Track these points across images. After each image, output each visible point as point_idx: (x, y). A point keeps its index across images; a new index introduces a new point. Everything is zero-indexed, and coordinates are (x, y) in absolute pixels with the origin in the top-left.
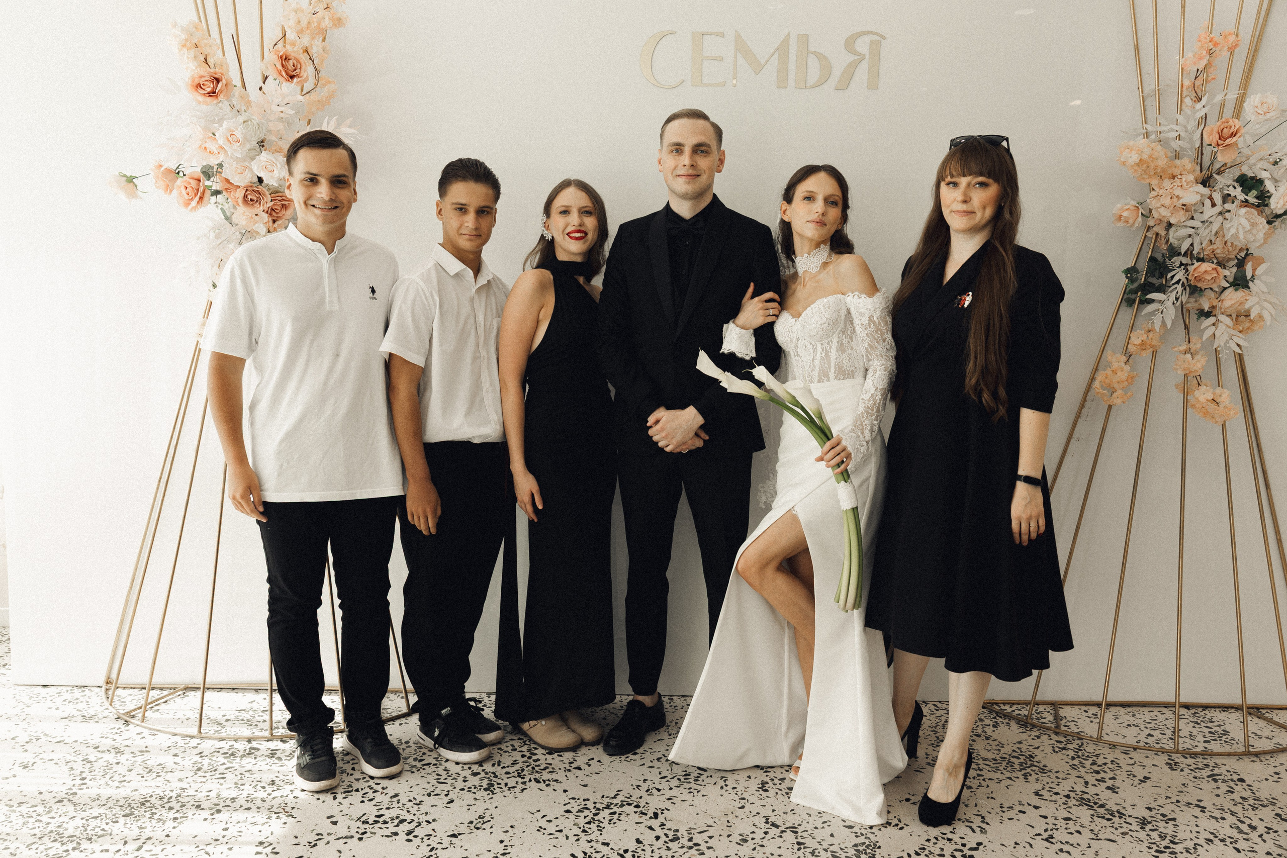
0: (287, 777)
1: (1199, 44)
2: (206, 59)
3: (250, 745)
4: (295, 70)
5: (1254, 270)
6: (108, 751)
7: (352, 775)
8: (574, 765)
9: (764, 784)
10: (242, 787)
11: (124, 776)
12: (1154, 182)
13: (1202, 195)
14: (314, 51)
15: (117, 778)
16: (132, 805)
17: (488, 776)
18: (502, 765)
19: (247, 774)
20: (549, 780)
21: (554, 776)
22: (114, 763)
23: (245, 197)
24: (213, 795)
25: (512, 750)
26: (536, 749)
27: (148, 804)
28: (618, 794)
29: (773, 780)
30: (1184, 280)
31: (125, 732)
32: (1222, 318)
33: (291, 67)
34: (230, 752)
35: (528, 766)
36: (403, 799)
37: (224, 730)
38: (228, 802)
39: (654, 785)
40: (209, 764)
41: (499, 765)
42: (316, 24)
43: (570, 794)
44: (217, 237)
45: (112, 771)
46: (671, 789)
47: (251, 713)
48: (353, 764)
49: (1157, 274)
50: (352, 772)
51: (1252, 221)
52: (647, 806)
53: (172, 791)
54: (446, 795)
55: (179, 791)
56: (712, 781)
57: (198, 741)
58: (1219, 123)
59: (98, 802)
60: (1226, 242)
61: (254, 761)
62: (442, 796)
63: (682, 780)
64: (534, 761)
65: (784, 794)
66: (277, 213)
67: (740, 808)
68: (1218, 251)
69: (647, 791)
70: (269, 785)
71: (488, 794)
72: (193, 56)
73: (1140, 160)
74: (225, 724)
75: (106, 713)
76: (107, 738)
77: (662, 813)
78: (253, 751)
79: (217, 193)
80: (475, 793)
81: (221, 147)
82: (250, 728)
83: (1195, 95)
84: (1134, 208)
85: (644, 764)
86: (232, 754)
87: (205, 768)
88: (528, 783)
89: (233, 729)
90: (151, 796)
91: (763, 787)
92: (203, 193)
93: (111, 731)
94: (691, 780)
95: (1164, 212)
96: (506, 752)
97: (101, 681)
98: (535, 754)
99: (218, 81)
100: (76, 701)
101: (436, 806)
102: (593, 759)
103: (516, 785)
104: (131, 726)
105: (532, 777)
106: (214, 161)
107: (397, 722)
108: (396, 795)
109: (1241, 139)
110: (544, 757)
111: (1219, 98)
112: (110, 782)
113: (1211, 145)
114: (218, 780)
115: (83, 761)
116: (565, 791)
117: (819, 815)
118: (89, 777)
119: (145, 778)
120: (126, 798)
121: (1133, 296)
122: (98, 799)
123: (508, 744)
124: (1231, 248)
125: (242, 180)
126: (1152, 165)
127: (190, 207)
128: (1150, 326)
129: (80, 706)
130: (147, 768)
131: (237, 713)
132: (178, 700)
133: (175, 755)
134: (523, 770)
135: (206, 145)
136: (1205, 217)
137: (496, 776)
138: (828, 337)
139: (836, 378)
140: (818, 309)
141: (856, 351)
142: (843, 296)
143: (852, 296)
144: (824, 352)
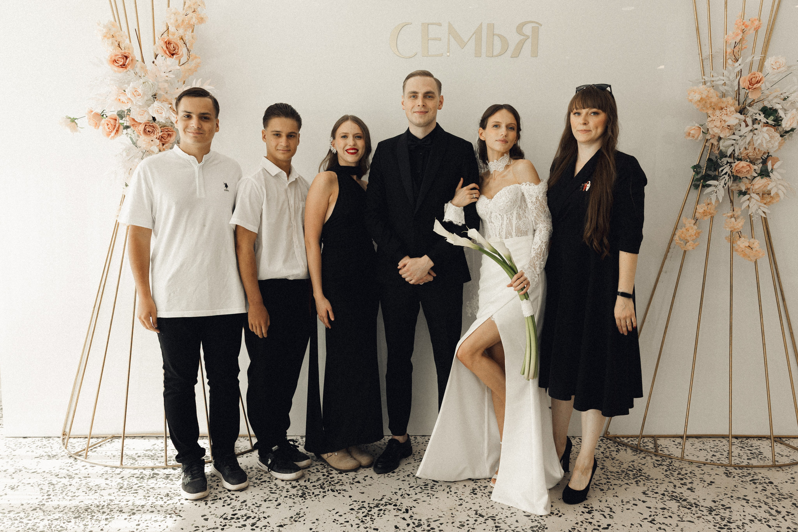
0: (176, 492)
1: (736, 26)
2: (119, 45)
3: (153, 472)
4: (174, 50)
5: (773, 165)
6: (64, 477)
7: (217, 489)
8: (356, 480)
9: (474, 490)
10: (148, 498)
11: (74, 493)
12: (710, 112)
13: (740, 120)
14: (186, 38)
15: (70, 494)
16: (80, 511)
17: (302, 488)
18: (311, 481)
19: (151, 490)
20: (340, 490)
21: (343, 488)
22: (68, 485)
23: (145, 129)
24: (130, 503)
25: (317, 471)
26: (332, 470)
27: (89, 510)
28: (383, 498)
29: (479, 487)
30: (729, 172)
31: (75, 465)
32: (754, 195)
33: (172, 48)
34: (141, 477)
35: (327, 481)
36: (249, 503)
37: (136, 463)
38: (140, 508)
39: (406, 492)
40: (128, 484)
41: (309, 481)
42: (187, 22)
43: (354, 499)
44: (127, 156)
45: (67, 490)
46: (416, 494)
47: (153, 452)
48: (217, 482)
49: (713, 169)
50: (217, 487)
51: (771, 135)
52: (401, 505)
53: (104, 501)
54: (276, 501)
55: (109, 502)
56: (442, 488)
57: (121, 470)
58: (750, 74)
59: (58, 510)
60: (755, 148)
61: (155, 482)
62: (274, 501)
63: (423, 488)
64: (331, 478)
65: (487, 496)
66: (165, 139)
67: (459, 505)
68: (750, 154)
69: (401, 496)
70: (165, 496)
71: (302, 500)
72: (111, 43)
73: (701, 98)
74: (137, 459)
75: (63, 454)
76: (63, 469)
77: (411, 509)
78: (155, 476)
79: (127, 127)
80: (294, 499)
81: (129, 99)
82: (153, 461)
83: (734, 58)
84: (698, 128)
85: (399, 479)
86: (142, 478)
87: (125, 487)
88: (327, 492)
89: (143, 462)
90: (91, 505)
91: (474, 492)
92: (119, 127)
93: (66, 465)
94: (429, 488)
95: (716, 131)
96: (313, 473)
97: (60, 434)
98: (331, 474)
99: (127, 57)
100: (44, 447)
101: (270, 507)
102: (367, 476)
103: (319, 494)
104: (79, 461)
105: (330, 488)
106: (125, 108)
107: (245, 455)
108: (245, 501)
109: (764, 84)
110: (337, 476)
111: (749, 60)
112: (66, 497)
113: (744, 88)
114: (133, 494)
115: (48, 484)
116: (350, 497)
117: (509, 509)
118: (53, 494)
119: (88, 494)
120: (76, 507)
121: (698, 183)
122: (58, 508)
123: (314, 468)
124: (758, 152)
125: (143, 119)
126: (708, 101)
127: (110, 137)
128: (709, 201)
129: (47, 450)
130: (89, 488)
131: (145, 452)
132: (108, 444)
133: (106, 479)
134: (324, 484)
135: (120, 98)
136: (742, 133)
137: (307, 488)
138: (511, 211)
139: (516, 235)
140: (504, 193)
141: (528, 219)
142: (519, 185)
143: (525, 184)
144: (508, 219)
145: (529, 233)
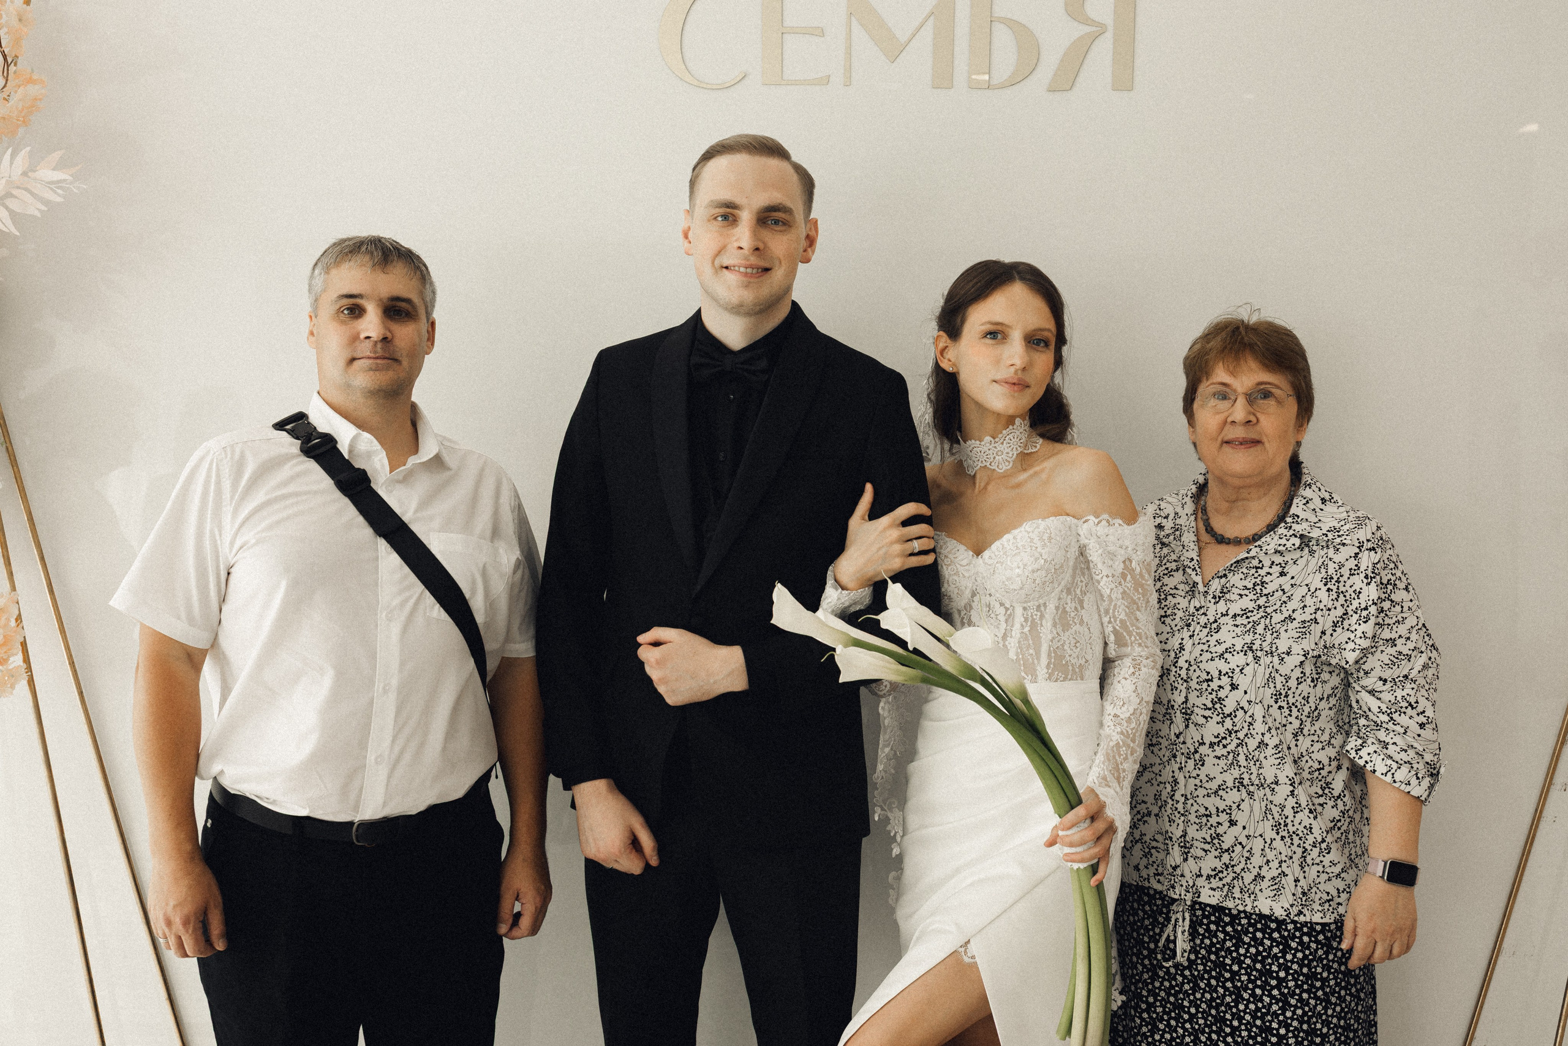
138: (1040, 597)
139: (1050, 678)
140: (1029, 540)
141: (1089, 629)
142: (1075, 521)
143: (1096, 521)
144: (1029, 623)
145: (1087, 673)
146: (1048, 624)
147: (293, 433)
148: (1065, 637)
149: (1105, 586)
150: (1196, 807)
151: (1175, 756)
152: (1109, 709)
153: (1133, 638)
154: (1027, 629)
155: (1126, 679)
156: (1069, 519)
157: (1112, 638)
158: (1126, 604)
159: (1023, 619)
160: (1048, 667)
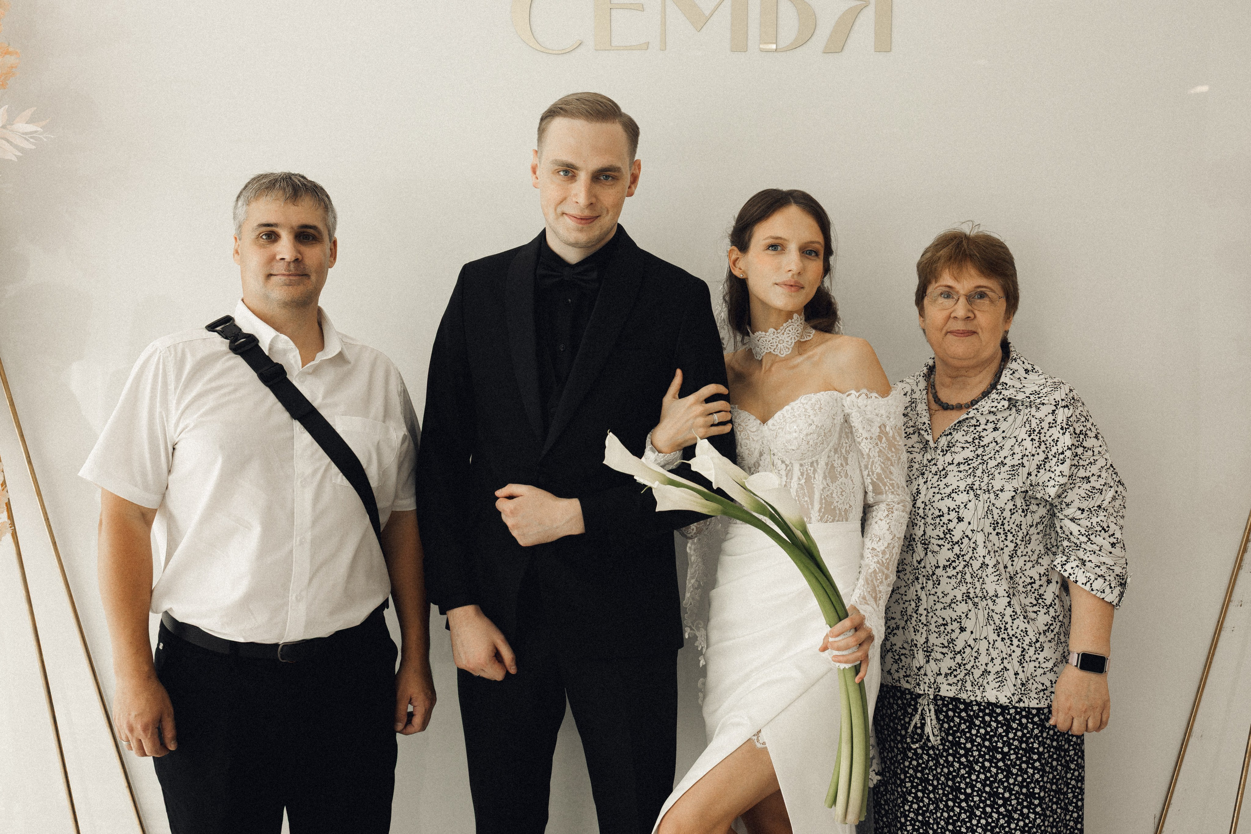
138: (813, 456)
139: (821, 520)
140: (804, 410)
141: (852, 480)
142: (840, 395)
143: (857, 395)
144: (805, 476)
145: (851, 516)
146: (819, 476)
147: (222, 333)
148: (833, 487)
149: (865, 446)
150: (935, 618)
151: (917, 579)
152: (868, 544)
153: (887, 488)
154: (803, 481)
155: (881, 520)
156: (836, 393)
157: (870, 488)
158: (882, 460)
159: (800, 474)
160: (820, 511)
